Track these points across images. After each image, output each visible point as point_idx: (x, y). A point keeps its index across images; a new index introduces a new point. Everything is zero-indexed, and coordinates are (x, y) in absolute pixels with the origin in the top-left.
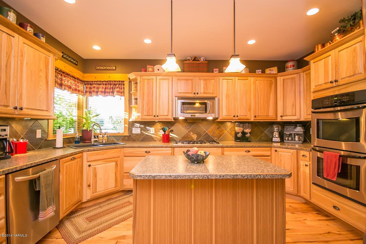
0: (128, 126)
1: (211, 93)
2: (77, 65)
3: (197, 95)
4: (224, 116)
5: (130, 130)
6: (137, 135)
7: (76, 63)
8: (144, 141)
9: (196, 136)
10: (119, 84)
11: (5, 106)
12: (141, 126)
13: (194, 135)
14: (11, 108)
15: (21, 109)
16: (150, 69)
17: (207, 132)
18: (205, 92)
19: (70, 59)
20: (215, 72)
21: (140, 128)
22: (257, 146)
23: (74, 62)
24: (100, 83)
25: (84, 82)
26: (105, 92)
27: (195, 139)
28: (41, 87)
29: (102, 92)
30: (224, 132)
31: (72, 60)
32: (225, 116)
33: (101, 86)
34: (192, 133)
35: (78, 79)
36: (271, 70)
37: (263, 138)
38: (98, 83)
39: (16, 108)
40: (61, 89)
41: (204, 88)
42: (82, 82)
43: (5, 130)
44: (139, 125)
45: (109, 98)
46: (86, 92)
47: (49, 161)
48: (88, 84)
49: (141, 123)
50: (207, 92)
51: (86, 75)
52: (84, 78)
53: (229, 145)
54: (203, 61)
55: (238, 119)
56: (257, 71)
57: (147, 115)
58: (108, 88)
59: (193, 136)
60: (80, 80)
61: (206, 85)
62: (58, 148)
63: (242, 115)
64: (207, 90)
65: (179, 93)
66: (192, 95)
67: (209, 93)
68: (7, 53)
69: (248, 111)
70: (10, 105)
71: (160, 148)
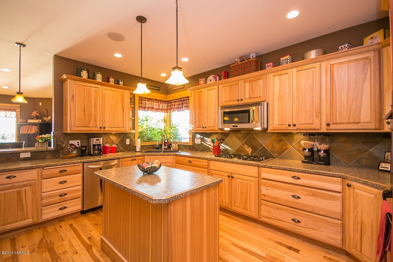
0: (192, 136)
1: (258, 97)
2: (159, 90)
3: (242, 102)
4: (275, 126)
5: (193, 140)
6: (198, 144)
7: (159, 89)
8: (203, 151)
9: (251, 150)
10: (186, 100)
11: (95, 127)
12: (201, 137)
13: (248, 148)
14: (98, 128)
15: (104, 128)
16: (202, 82)
17: (263, 145)
18: (251, 97)
19: (152, 88)
20: (267, 68)
21: (200, 139)
22: (312, 172)
23: (157, 89)
24: (176, 101)
25: (167, 101)
26: (178, 108)
27: (250, 153)
28: (119, 113)
29: (176, 108)
30: (287, 147)
31: (155, 88)
32: (277, 126)
33: (176, 103)
34: (246, 146)
35: (161, 101)
36: (372, 37)
37: (364, 162)
38: (174, 101)
39: (101, 128)
40: (145, 110)
41: (250, 92)
42: (165, 102)
43: (99, 140)
44: (199, 136)
45: (181, 112)
46: (168, 109)
47: (112, 159)
48: (169, 103)
49: (201, 134)
50: (253, 97)
51: (168, 96)
52: (166, 98)
53: (267, 165)
54: (252, 58)
55: (297, 130)
56: (340, 48)
57: (199, 127)
58: (180, 104)
59: (247, 150)
60: (163, 101)
61: (252, 87)
62: (137, 152)
63: (304, 123)
64: (253, 94)
65: (224, 102)
66: (236, 103)
67: (255, 97)
68: (95, 98)
69: (315, 116)
70: (98, 126)
71: (199, 159)
